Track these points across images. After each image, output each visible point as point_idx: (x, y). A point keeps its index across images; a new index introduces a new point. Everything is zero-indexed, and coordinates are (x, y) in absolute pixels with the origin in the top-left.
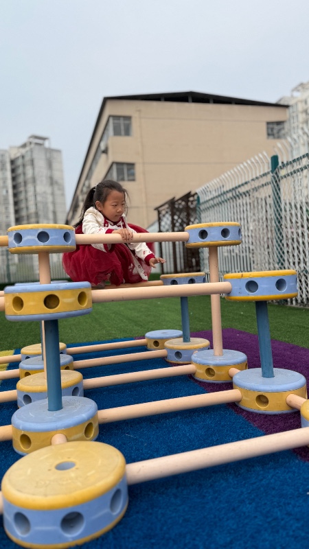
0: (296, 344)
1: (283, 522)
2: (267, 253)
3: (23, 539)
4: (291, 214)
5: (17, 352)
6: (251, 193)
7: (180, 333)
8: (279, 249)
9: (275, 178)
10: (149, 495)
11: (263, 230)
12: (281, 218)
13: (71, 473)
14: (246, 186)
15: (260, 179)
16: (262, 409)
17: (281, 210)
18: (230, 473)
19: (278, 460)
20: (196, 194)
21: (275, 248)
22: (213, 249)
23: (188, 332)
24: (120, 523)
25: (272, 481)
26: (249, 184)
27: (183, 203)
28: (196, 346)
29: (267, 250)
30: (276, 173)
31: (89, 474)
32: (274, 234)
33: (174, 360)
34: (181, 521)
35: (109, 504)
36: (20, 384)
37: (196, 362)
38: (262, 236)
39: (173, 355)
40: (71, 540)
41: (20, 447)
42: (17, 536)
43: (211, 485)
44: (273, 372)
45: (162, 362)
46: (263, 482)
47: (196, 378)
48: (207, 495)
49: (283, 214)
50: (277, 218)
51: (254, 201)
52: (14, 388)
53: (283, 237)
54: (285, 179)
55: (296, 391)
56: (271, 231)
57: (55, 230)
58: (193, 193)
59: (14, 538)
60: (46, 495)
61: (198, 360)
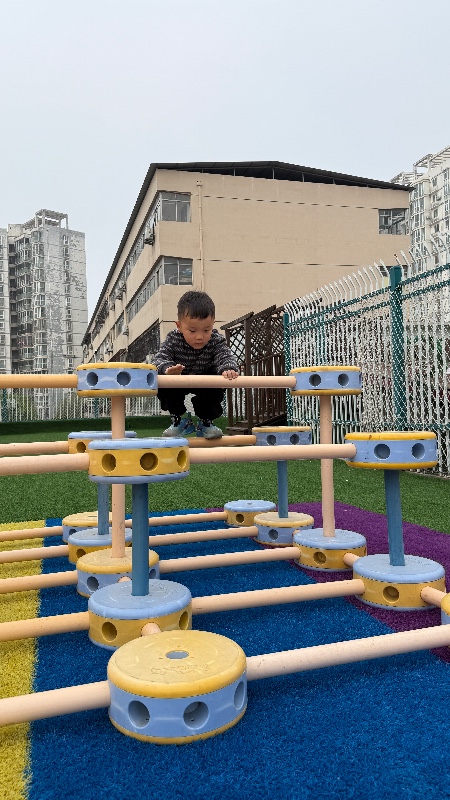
2: (381, 399)
4: (417, 347)
5: (54, 523)
7: (272, 505)
8: (399, 393)
9: (395, 297)
12: (403, 352)
13: (188, 662)
14: (354, 304)
15: (375, 297)
16: (391, 604)
17: (403, 341)
19: (416, 661)
20: (282, 309)
23: (286, 505)
26: (359, 303)
28: (297, 522)
30: (398, 291)
31: (209, 663)
32: (393, 374)
33: (267, 540)
35: (233, 696)
36: (80, 563)
37: (300, 544)
39: (267, 534)
40: (194, 733)
41: (100, 637)
42: (132, 729)
44: (403, 560)
45: (251, 543)
47: (301, 565)
49: (405, 346)
52: (74, 568)
55: (432, 582)
56: (388, 368)
58: (278, 307)
59: (127, 732)
60: (166, 682)
61: (304, 540)
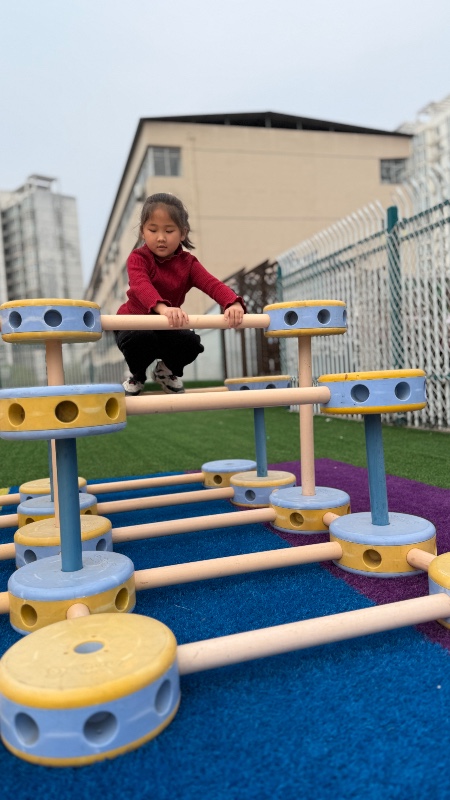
0: (419, 480)
1: (403, 726)
2: (378, 351)
3: (28, 750)
4: (415, 294)
5: (14, 490)
6: (356, 262)
7: (253, 464)
8: (396, 344)
9: (392, 240)
10: (210, 689)
11: (374, 316)
12: (400, 299)
13: (98, 657)
14: (349, 251)
15: (371, 242)
16: (372, 570)
17: (400, 287)
18: (327, 659)
19: (396, 641)
20: (276, 263)
21: (391, 343)
22: (305, 340)
23: (265, 462)
24: (168, 729)
25: (388, 669)
26: (354, 249)
27: (257, 277)
28: (276, 482)
29: (378, 347)
30: (394, 233)
31: (124, 659)
32: (390, 324)
33: (243, 501)
34: (257, 725)
35: (153, 700)
36: (18, 535)
37: (276, 505)
38: (371, 325)
39: (243, 495)
40: (98, 751)
41: (20, 622)
42: (19, 746)
43: (300, 676)
44: (387, 518)
45: (226, 505)
46: (374, 671)
47: (276, 527)
48: (294, 689)
49: (403, 293)
50: (395, 300)
51: (361, 276)
52: (11, 540)
53: (402, 327)
54: (406, 242)
55: (420, 544)
56: (386, 318)
57: (72, 308)
58: (271, 262)
59: (15, 750)
60: (61, 688)
61: (280, 501)
